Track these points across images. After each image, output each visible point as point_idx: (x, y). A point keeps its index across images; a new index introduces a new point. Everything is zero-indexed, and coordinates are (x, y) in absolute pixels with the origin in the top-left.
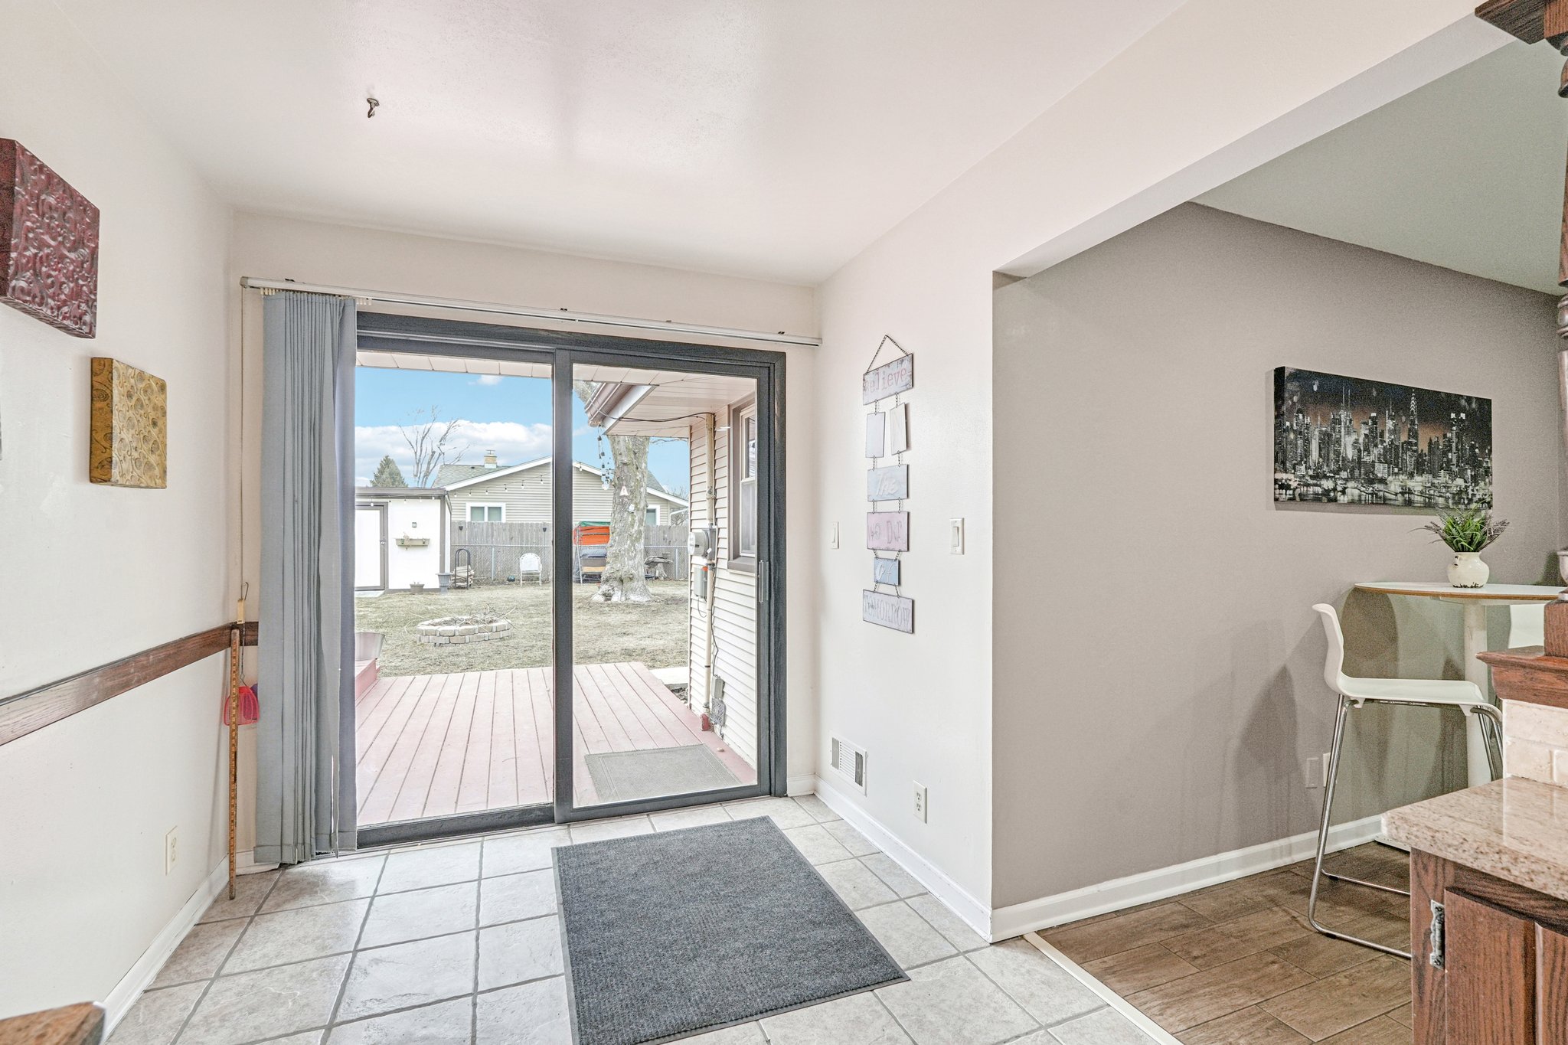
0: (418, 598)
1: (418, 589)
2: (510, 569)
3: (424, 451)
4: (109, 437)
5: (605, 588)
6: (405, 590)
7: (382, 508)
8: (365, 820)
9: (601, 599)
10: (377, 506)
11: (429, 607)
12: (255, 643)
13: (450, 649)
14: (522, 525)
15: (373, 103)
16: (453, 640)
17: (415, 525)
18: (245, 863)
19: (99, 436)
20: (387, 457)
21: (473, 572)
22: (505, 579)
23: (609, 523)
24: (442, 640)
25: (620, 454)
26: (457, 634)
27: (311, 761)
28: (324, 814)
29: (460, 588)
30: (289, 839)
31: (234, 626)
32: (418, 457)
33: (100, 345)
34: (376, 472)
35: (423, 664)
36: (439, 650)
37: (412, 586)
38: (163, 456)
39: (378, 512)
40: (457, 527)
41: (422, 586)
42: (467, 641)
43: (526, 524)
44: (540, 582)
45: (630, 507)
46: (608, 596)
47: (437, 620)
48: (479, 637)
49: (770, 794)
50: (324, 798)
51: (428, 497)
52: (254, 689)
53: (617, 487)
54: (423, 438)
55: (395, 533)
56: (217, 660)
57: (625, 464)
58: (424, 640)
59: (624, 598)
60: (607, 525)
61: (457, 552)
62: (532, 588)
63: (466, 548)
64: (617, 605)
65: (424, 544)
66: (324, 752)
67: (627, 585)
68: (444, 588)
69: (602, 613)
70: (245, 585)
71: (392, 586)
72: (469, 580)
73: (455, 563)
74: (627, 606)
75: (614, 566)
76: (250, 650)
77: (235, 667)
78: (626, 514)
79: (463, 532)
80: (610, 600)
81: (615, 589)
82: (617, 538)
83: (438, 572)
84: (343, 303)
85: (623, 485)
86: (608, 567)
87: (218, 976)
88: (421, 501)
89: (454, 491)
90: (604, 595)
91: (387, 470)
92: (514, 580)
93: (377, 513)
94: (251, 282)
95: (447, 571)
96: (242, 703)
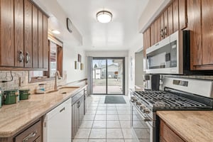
7: (95, 70)
12: (87, 80)
20: (96, 64)
33: (81, 63)
41: (99, 78)
51: (99, 69)
55: (96, 73)
59: (119, 80)
65: (99, 74)
84: (92, 57)
85: (119, 67)
94: (87, 56)
96: (86, 84)
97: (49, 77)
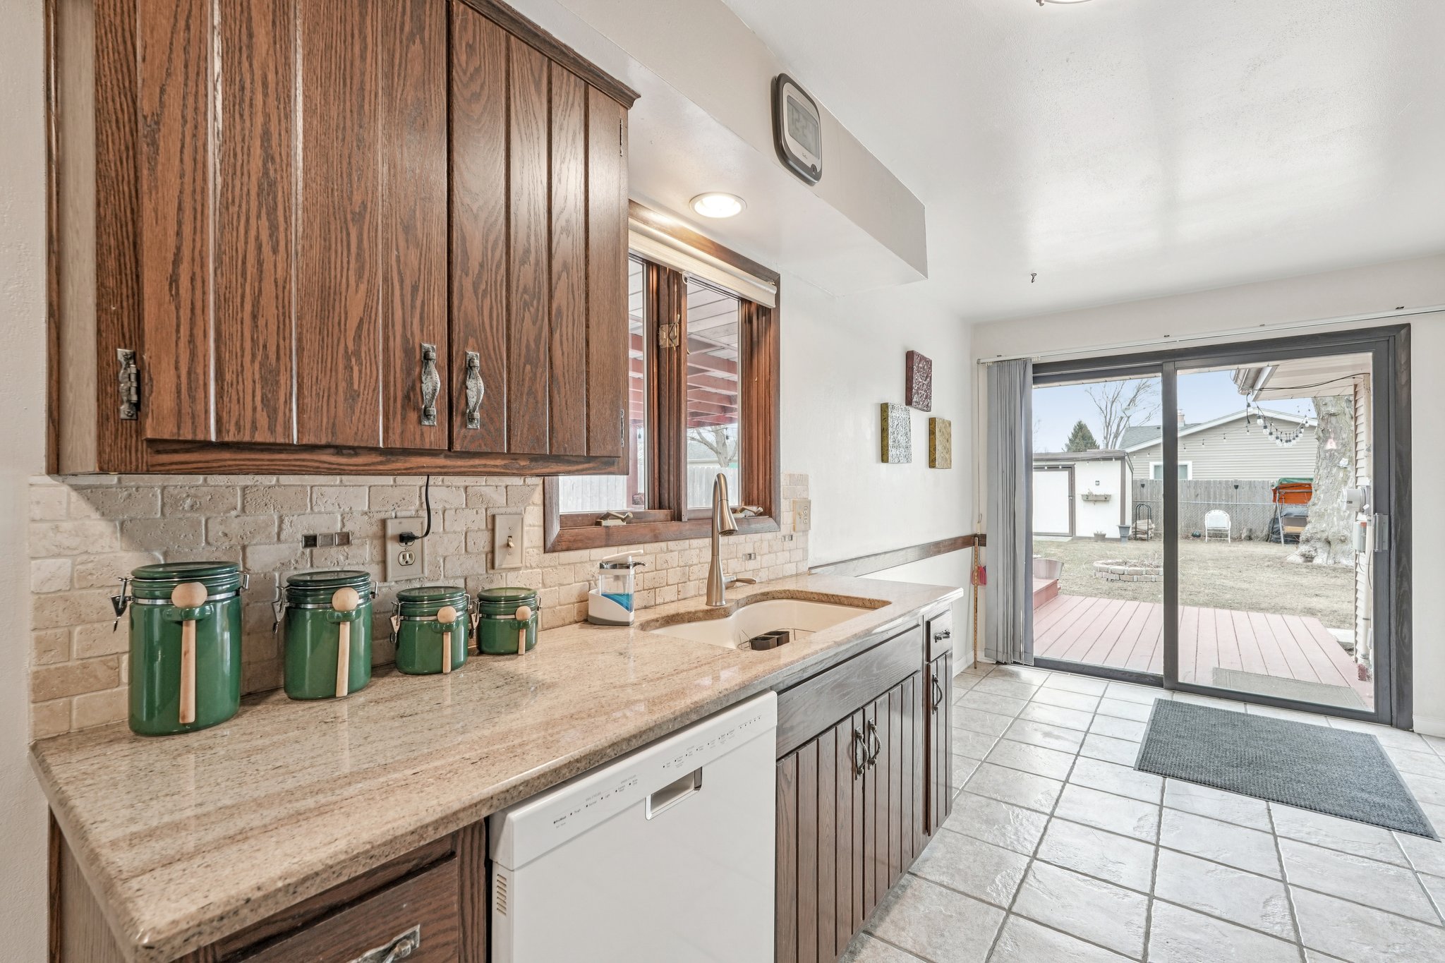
0: (1099, 546)
1: (1101, 537)
2: (1196, 525)
3: (1113, 416)
4: (935, 449)
5: (1303, 548)
6: (1090, 538)
7: (1071, 469)
8: (1038, 652)
9: (1300, 560)
10: (1065, 468)
11: (1108, 553)
12: (985, 545)
13: (1120, 584)
14: (1209, 482)
15: (1034, 275)
16: (1123, 577)
17: (1098, 483)
18: (981, 657)
19: (932, 449)
20: (1080, 423)
21: (1153, 526)
22: (1190, 535)
23: (1312, 479)
24: (1114, 577)
25: (1326, 404)
26: (1126, 573)
27: (1011, 610)
28: (1017, 641)
29: (1142, 539)
30: (1000, 649)
31: (975, 536)
32: (1108, 420)
33: (932, 414)
34: (1071, 436)
35: (1095, 592)
36: (1110, 584)
37: (1095, 534)
38: (950, 454)
39: (1067, 472)
40: (1139, 484)
41: (1104, 535)
42: (1135, 580)
43: (1214, 482)
44: (1229, 539)
45: (1341, 462)
46: (1308, 558)
47: (1110, 561)
48: (1145, 578)
49: (1391, 725)
50: (1017, 633)
51: (1110, 459)
52: (985, 568)
53: (1323, 439)
54: (1113, 402)
55: (1080, 490)
56: (968, 551)
57: (1334, 415)
58: (1099, 575)
59: (1331, 562)
60: (1309, 482)
61: (1137, 506)
62: (1218, 544)
63: (1149, 504)
64: (1320, 567)
65: (1106, 499)
66: (1017, 608)
67: (1337, 547)
68: (1124, 538)
69: (1296, 574)
70: (980, 515)
71: (1079, 533)
72: (1150, 532)
73: (1136, 517)
74: (1334, 570)
75: (1318, 525)
76: (982, 549)
77: (976, 556)
78: (1335, 470)
79: (1145, 490)
80: (1311, 561)
81: (1319, 551)
82: (1322, 496)
83: (1119, 523)
84: (1025, 362)
85: (1330, 437)
86: (1309, 527)
87: (971, 689)
88: (1102, 462)
89: (1134, 453)
90: (1303, 555)
91: (1080, 434)
92: (1199, 536)
93: (1066, 474)
94: (982, 361)
95: (1129, 522)
96: (980, 575)
97: (677, 517)
